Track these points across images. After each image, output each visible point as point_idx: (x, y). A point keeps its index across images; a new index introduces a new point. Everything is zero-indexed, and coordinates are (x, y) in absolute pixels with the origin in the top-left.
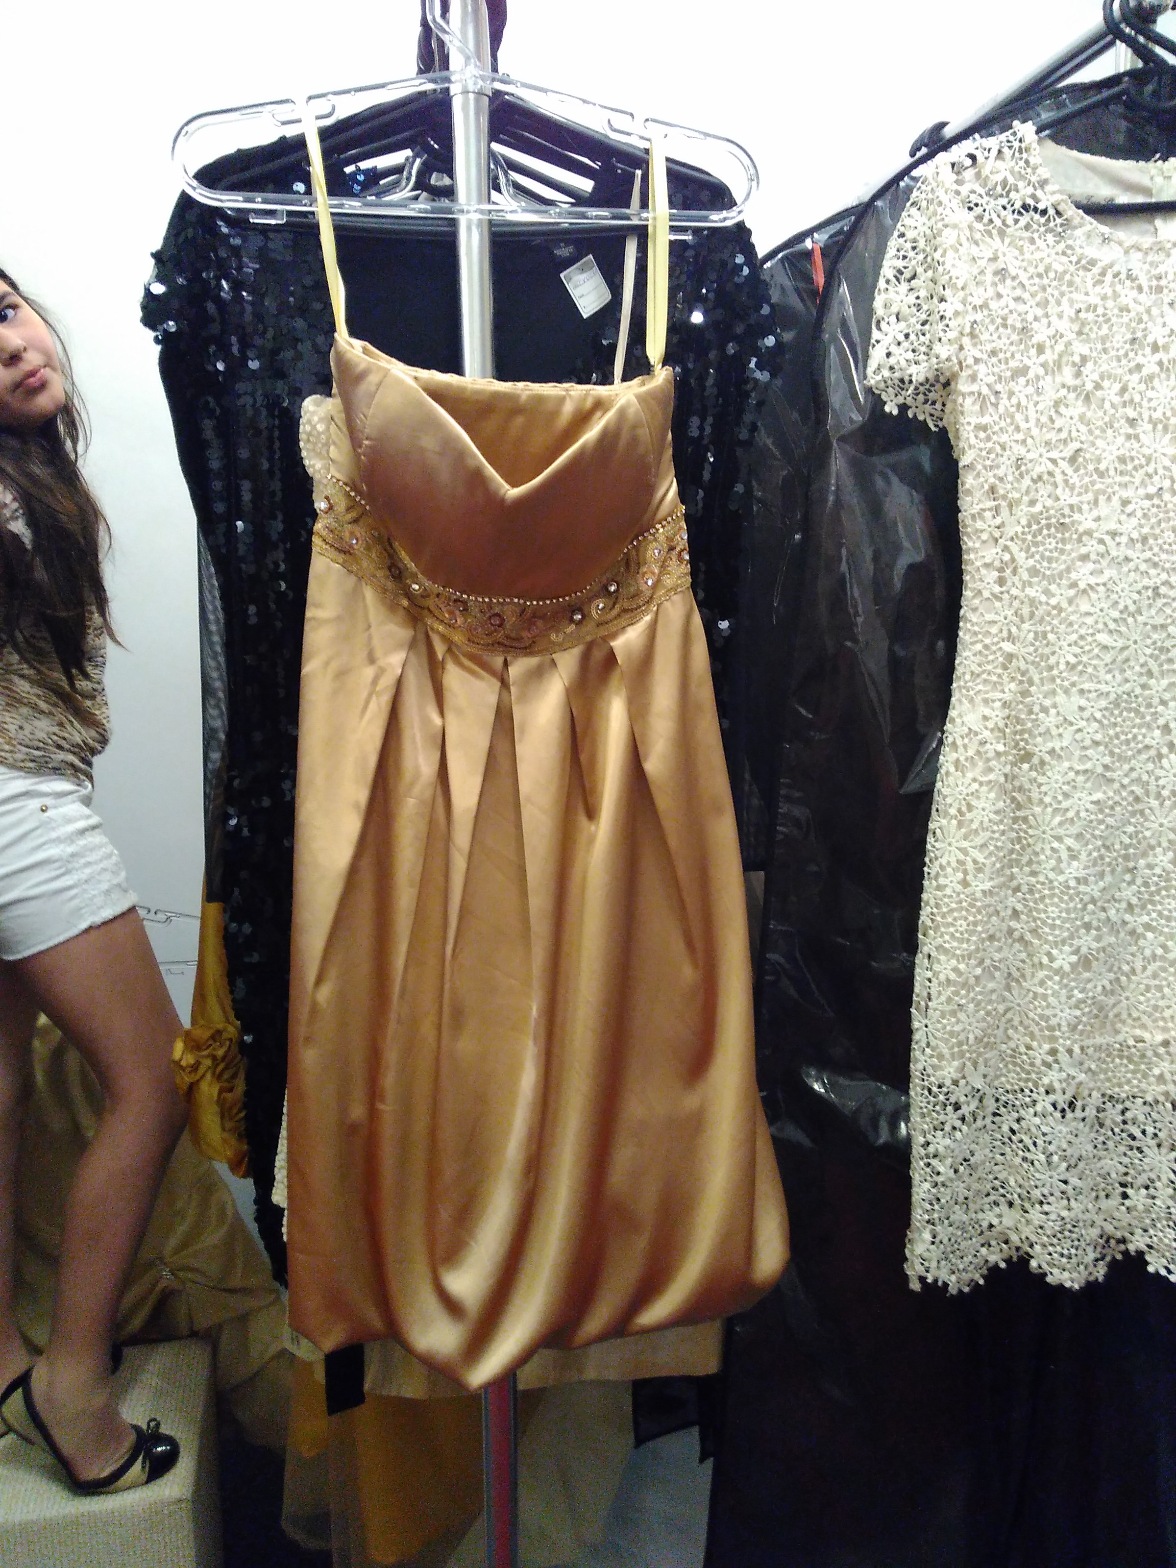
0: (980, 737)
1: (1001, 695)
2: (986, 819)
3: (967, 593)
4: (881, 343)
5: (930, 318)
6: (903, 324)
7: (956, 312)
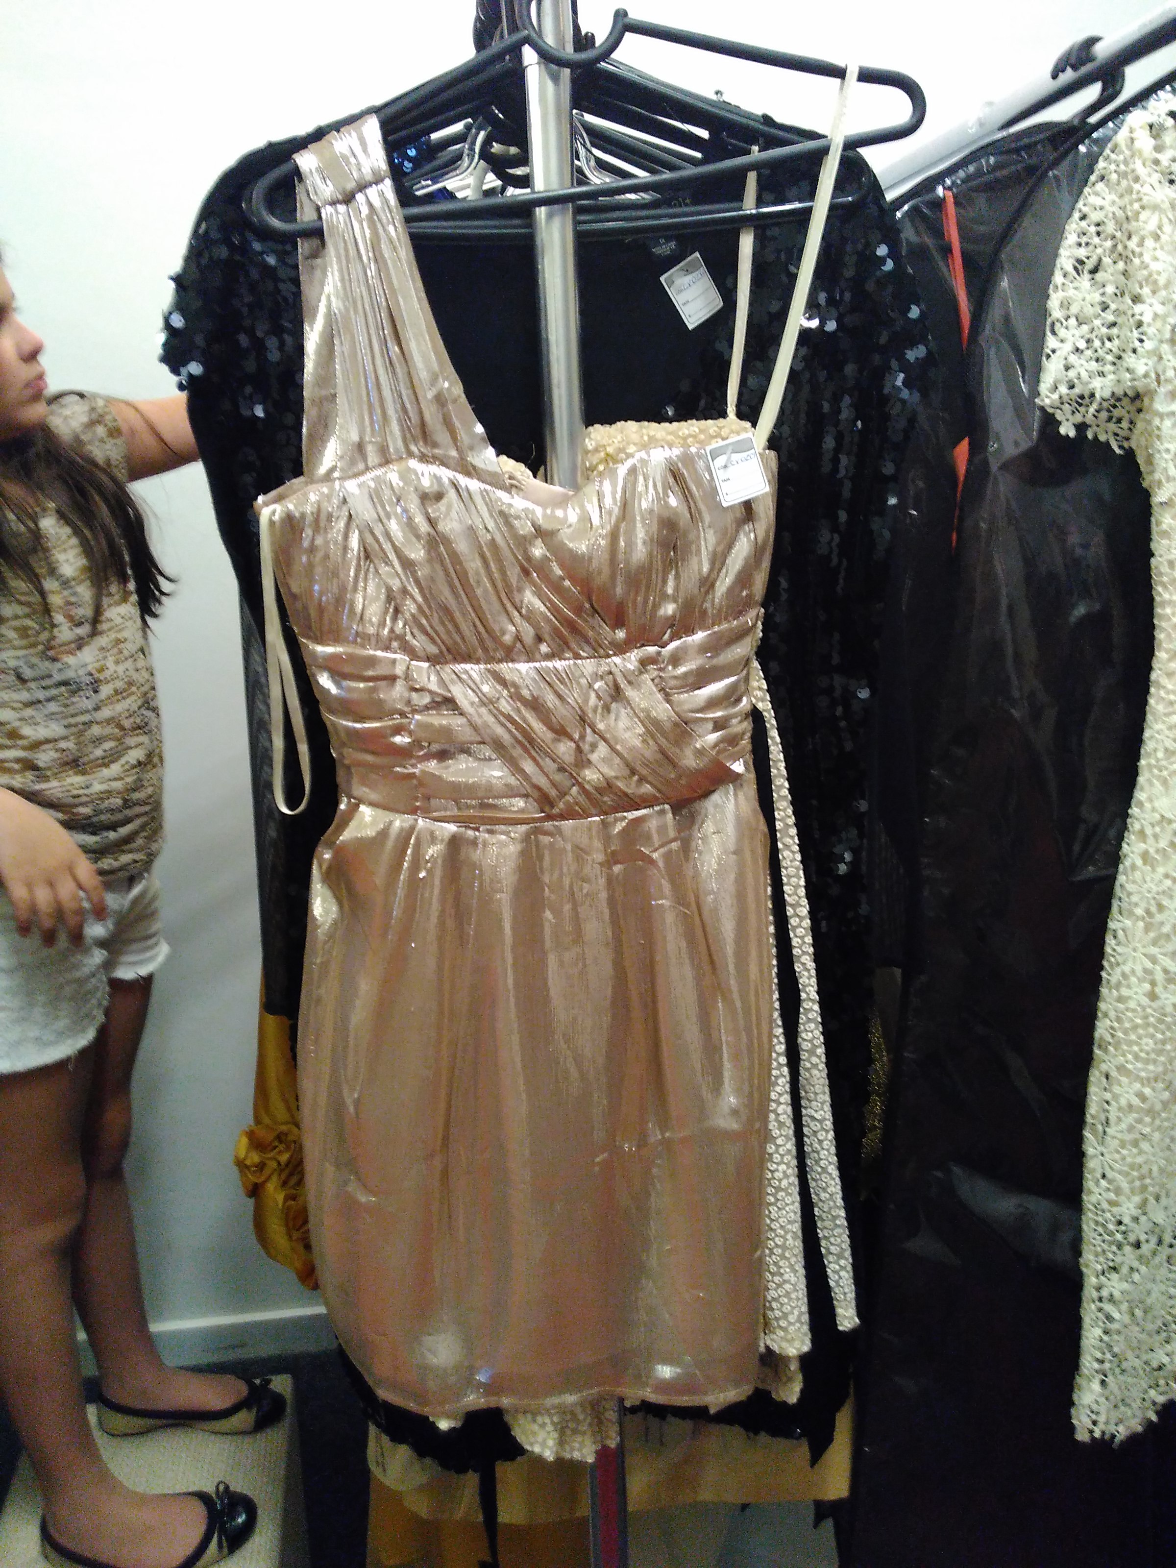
3: (1161, 655)
4: (1058, 353)
5: (1119, 320)
6: (1085, 328)
7: (1156, 316)
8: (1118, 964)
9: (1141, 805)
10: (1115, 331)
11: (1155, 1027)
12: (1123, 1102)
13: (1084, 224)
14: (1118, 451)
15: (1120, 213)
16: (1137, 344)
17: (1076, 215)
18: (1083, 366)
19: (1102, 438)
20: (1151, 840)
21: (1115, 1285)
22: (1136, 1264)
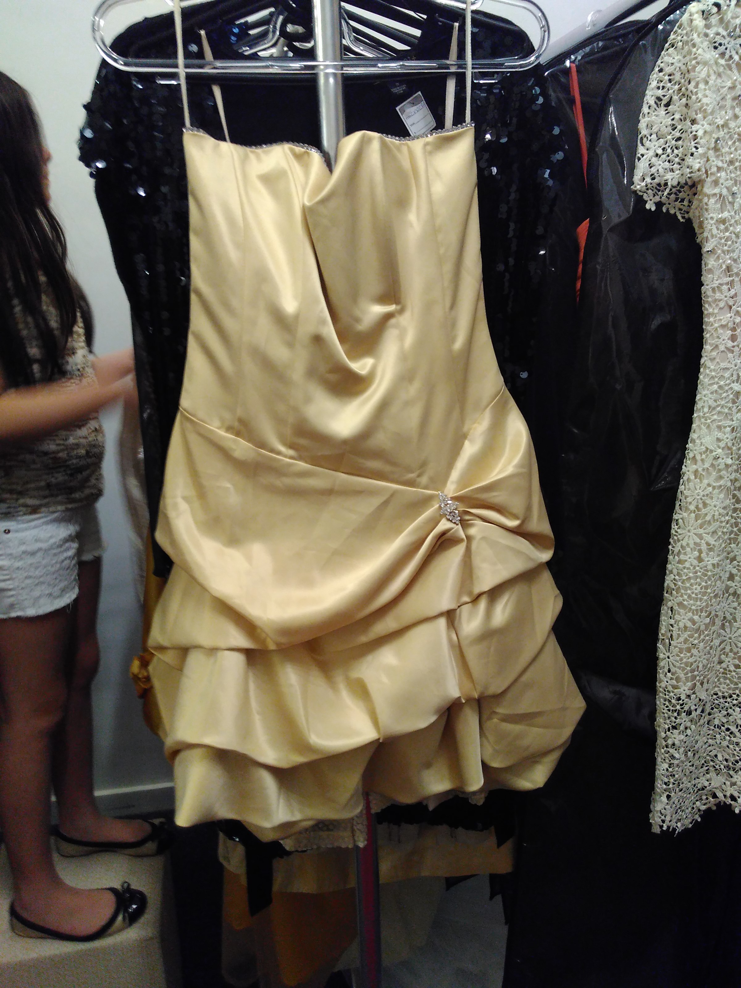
0: (714, 453)
1: (731, 423)
2: (717, 513)
3: (707, 347)
4: (645, 157)
5: (683, 136)
6: (662, 141)
7: (705, 132)
8: (679, 540)
9: (693, 441)
10: (680, 142)
11: (701, 578)
12: (681, 625)
13: (661, 74)
14: (682, 220)
15: (683, 67)
16: (694, 149)
17: (657, 69)
18: (660, 165)
19: (672, 212)
20: (699, 463)
21: (676, 737)
22: (688, 724)
